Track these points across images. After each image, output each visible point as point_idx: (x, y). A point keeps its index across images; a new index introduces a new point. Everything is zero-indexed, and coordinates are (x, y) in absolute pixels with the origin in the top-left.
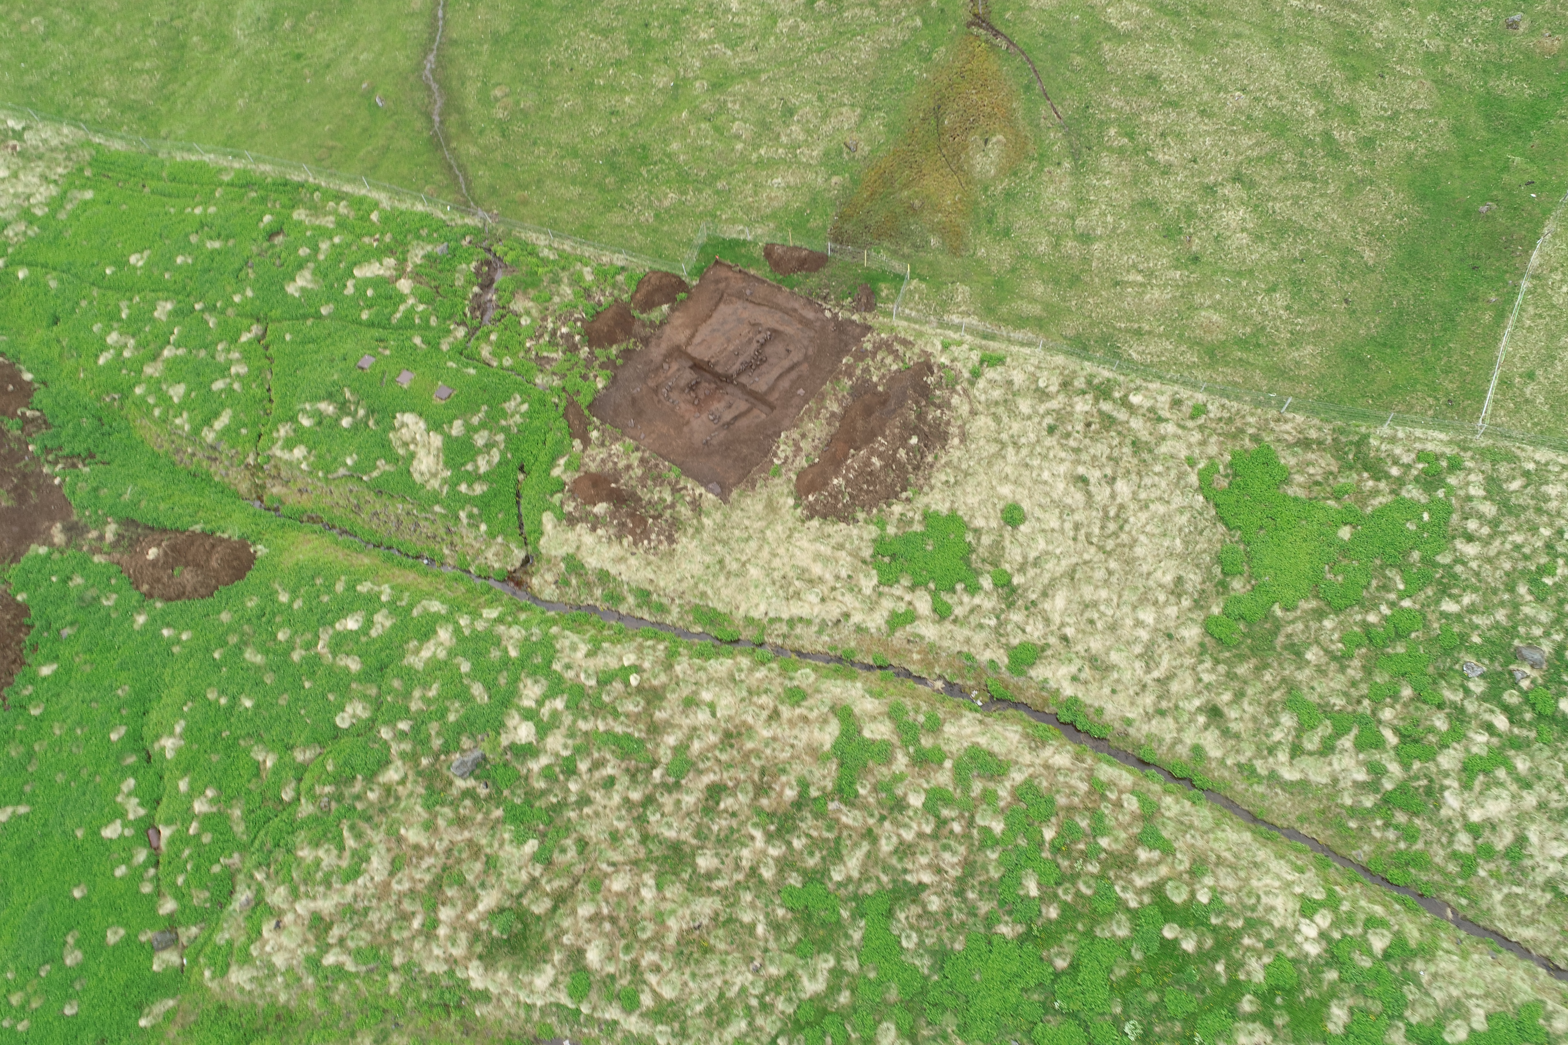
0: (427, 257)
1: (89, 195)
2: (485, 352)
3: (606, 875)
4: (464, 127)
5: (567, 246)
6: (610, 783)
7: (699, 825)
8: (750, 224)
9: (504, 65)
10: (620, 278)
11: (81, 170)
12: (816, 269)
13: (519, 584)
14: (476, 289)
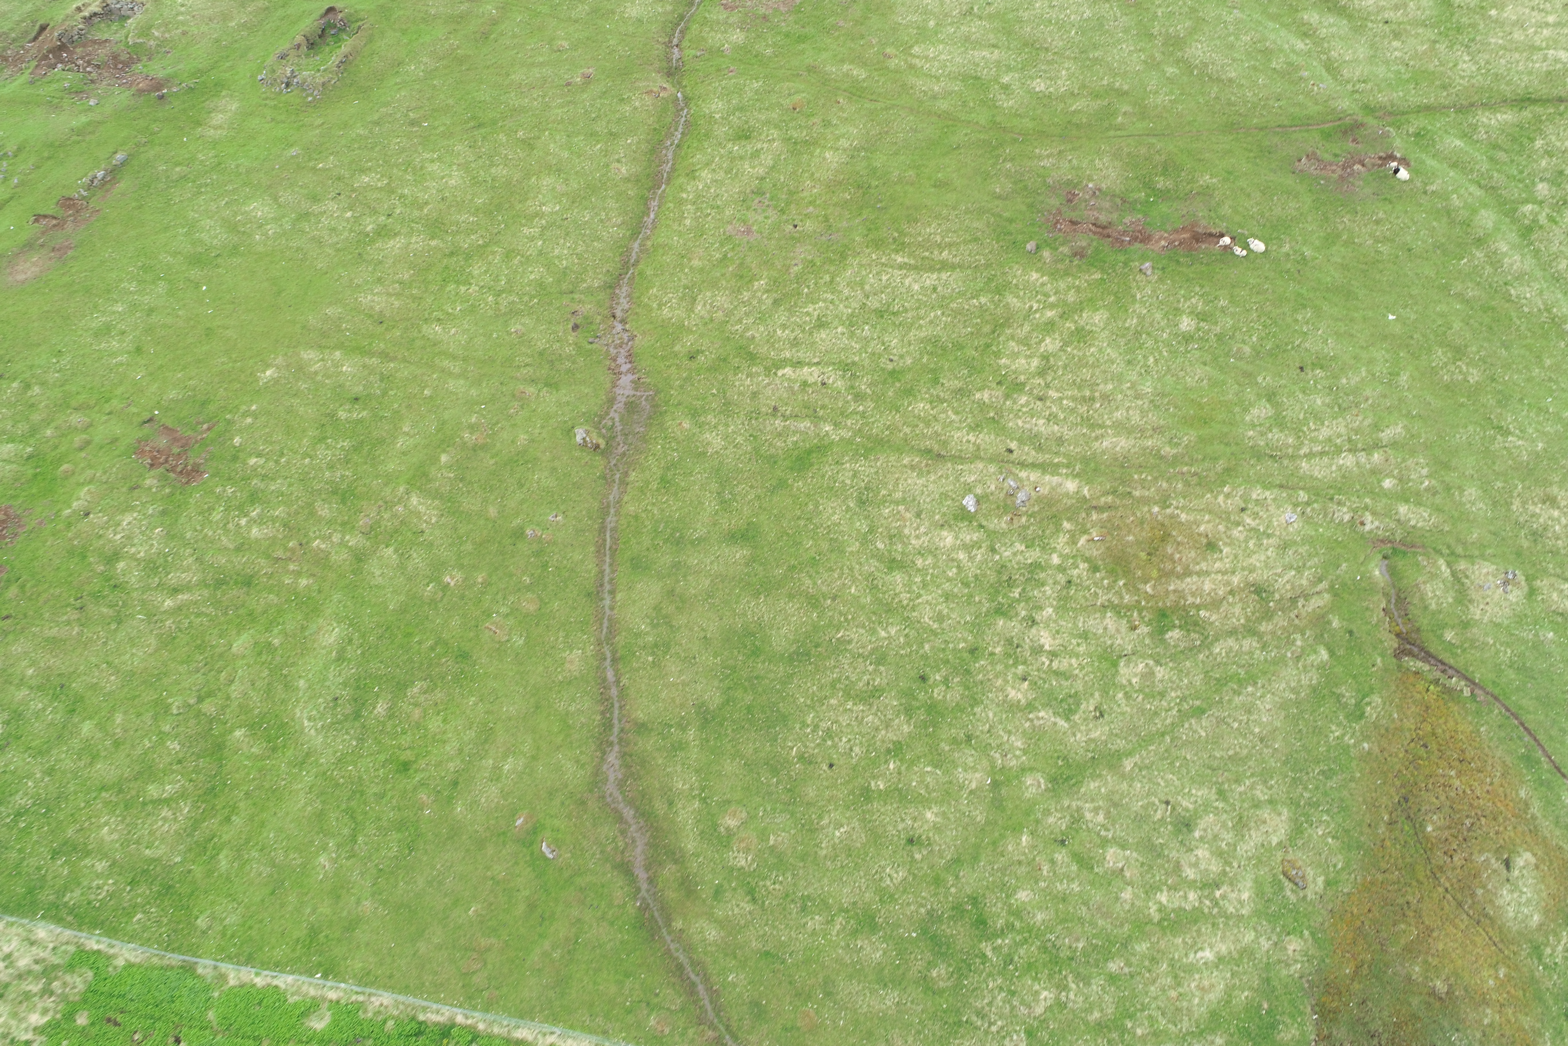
4: (688, 887)
9: (728, 766)
11: (73, 1013)
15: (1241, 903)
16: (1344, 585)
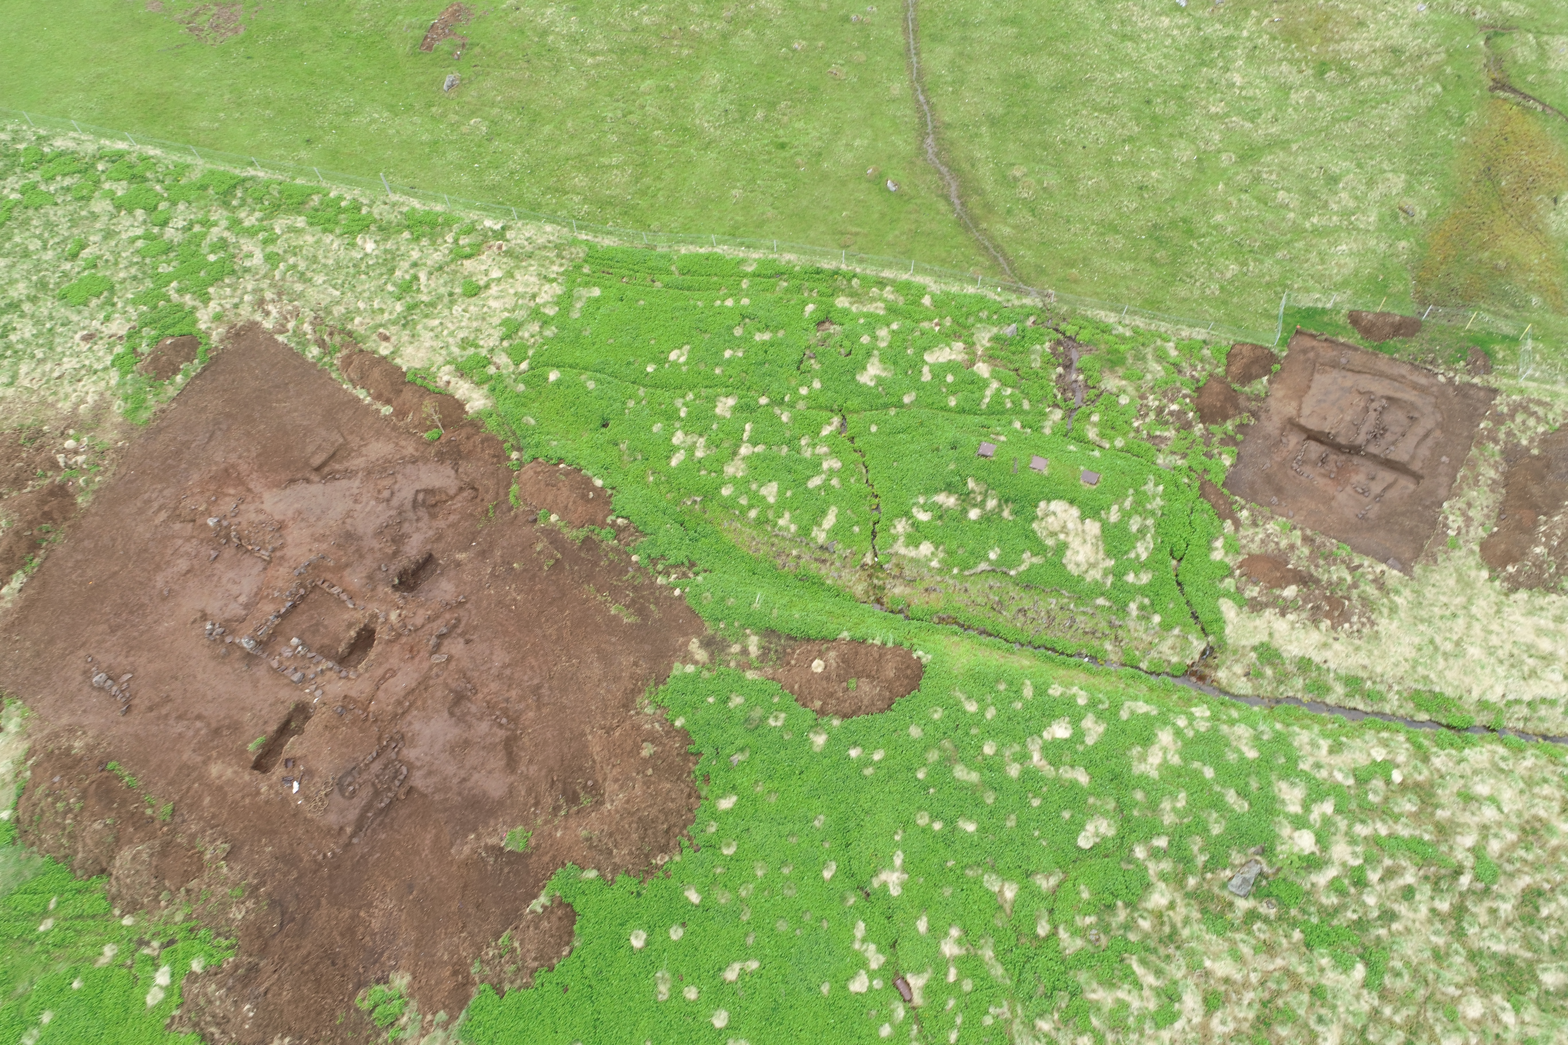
0: (995, 339)
1: (596, 292)
2: (1092, 434)
3: (1455, 1000)
4: (989, 208)
5: (1139, 322)
6: (1408, 893)
7: (1525, 937)
8: (1326, 291)
9: (1011, 146)
10: (1206, 352)
11: (580, 267)
12: (1413, 335)
13: (1202, 678)
14: (1060, 370)
15: (1369, 223)
16: (1456, 50)
